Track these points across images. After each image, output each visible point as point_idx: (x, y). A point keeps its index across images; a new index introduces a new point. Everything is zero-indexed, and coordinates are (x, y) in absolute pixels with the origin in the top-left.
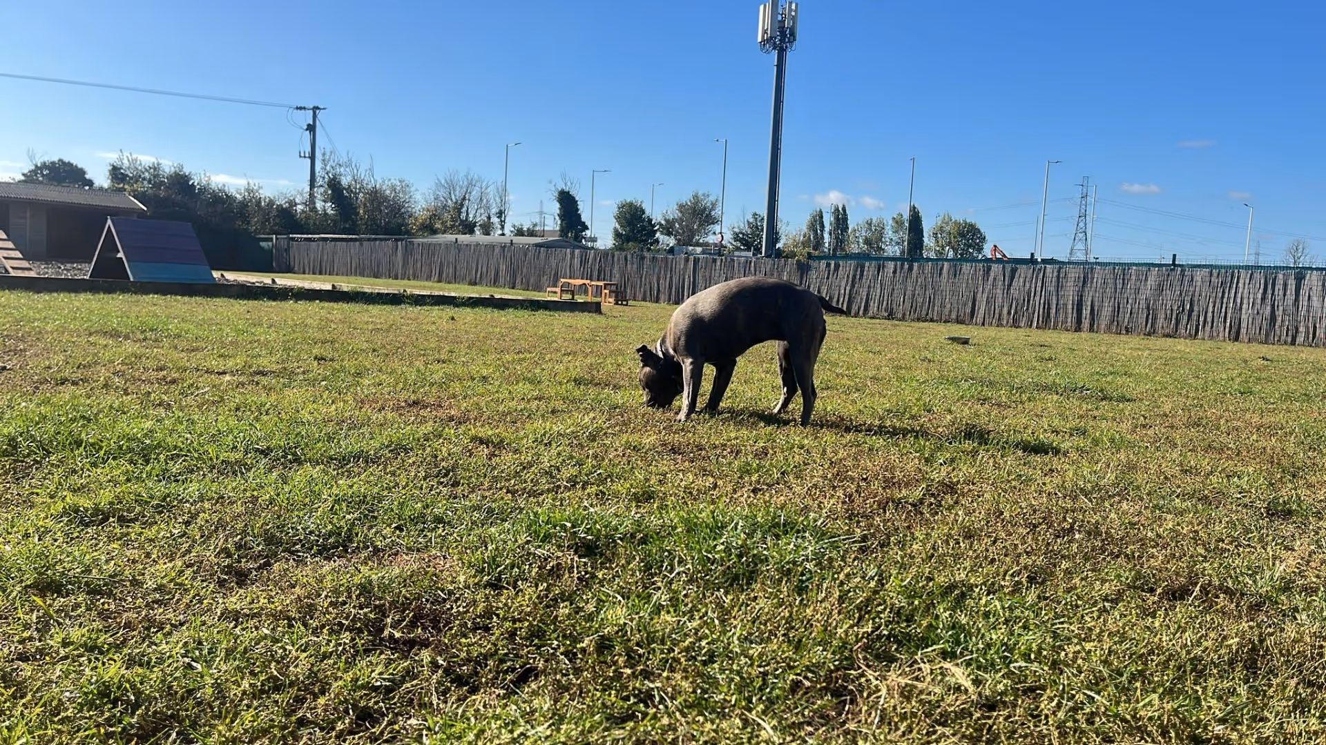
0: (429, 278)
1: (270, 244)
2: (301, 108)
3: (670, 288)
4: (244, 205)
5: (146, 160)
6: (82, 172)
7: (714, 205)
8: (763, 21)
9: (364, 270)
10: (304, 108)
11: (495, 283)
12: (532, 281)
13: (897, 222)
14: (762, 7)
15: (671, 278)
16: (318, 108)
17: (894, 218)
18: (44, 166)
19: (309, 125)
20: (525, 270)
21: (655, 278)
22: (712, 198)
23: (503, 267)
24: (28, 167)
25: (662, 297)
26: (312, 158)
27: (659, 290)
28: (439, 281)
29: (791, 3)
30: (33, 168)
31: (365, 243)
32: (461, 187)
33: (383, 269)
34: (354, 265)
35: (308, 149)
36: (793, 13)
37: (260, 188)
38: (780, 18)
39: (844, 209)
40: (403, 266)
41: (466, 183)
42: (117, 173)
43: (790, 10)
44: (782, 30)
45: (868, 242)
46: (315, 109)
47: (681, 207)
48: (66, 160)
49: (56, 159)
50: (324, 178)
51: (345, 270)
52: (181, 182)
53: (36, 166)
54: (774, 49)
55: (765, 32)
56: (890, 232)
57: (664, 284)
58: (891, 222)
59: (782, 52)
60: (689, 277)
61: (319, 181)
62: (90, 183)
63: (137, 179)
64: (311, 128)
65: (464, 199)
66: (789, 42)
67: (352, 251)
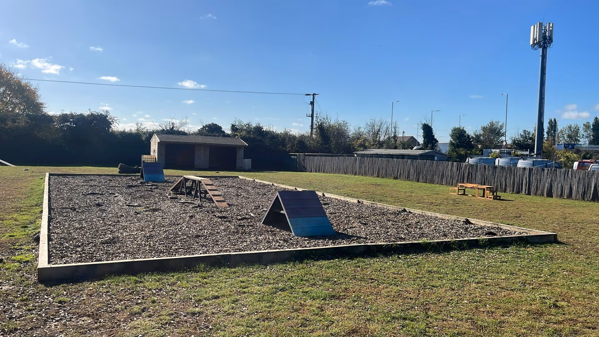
0: (372, 175)
1: (296, 157)
2: (308, 95)
3: (514, 184)
4: (284, 139)
5: (245, 122)
6: (220, 128)
7: (502, 127)
8: (534, 33)
9: (340, 170)
10: (309, 95)
11: (408, 178)
12: (429, 177)
13: (586, 126)
14: (532, 27)
15: (514, 179)
16: (315, 94)
17: (584, 125)
18: (207, 126)
19: (311, 102)
20: (424, 172)
21: (503, 179)
22: (500, 124)
23: (412, 171)
24: (200, 127)
25: (508, 190)
26: (312, 116)
27: (506, 185)
28: (378, 177)
29: (549, 24)
30: (202, 127)
31: (340, 157)
32: (377, 126)
33: (350, 170)
34: (335, 168)
35: (311, 113)
36: (551, 29)
37: (290, 131)
38: (543, 32)
39: (555, 120)
40: (359, 168)
41: (380, 123)
42: (234, 128)
43: (549, 27)
44: (544, 37)
45: (569, 136)
46: (314, 95)
47: (484, 129)
48: (215, 123)
49: (211, 123)
50: (316, 125)
51: (331, 170)
52: (258, 129)
53: (203, 126)
54: (540, 47)
55: (534, 40)
56: (582, 131)
57: (510, 182)
58: (582, 126)
59: (544, 49)
60: (526, 179)
61: (315, 126)
62: (224, 132)
63: (242, 130)
64: (312, 103)
65: (379, 131)
66: (549, 43)
67: (334, 161)
